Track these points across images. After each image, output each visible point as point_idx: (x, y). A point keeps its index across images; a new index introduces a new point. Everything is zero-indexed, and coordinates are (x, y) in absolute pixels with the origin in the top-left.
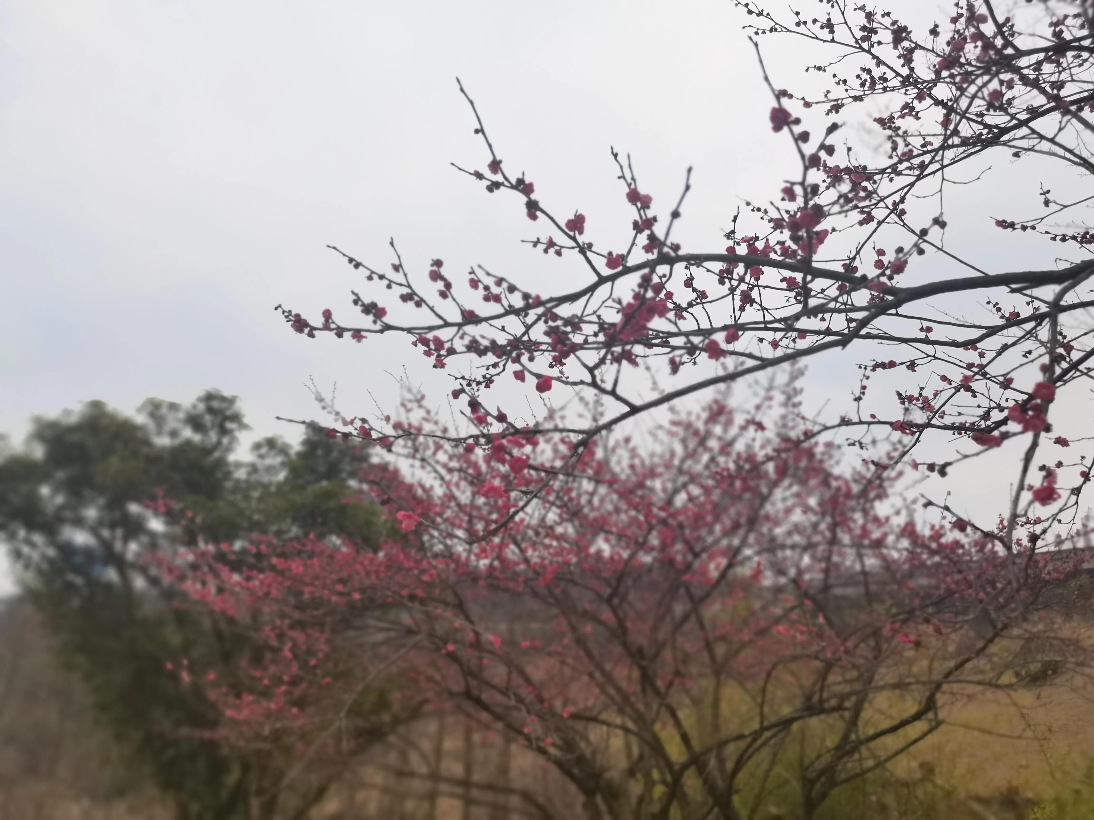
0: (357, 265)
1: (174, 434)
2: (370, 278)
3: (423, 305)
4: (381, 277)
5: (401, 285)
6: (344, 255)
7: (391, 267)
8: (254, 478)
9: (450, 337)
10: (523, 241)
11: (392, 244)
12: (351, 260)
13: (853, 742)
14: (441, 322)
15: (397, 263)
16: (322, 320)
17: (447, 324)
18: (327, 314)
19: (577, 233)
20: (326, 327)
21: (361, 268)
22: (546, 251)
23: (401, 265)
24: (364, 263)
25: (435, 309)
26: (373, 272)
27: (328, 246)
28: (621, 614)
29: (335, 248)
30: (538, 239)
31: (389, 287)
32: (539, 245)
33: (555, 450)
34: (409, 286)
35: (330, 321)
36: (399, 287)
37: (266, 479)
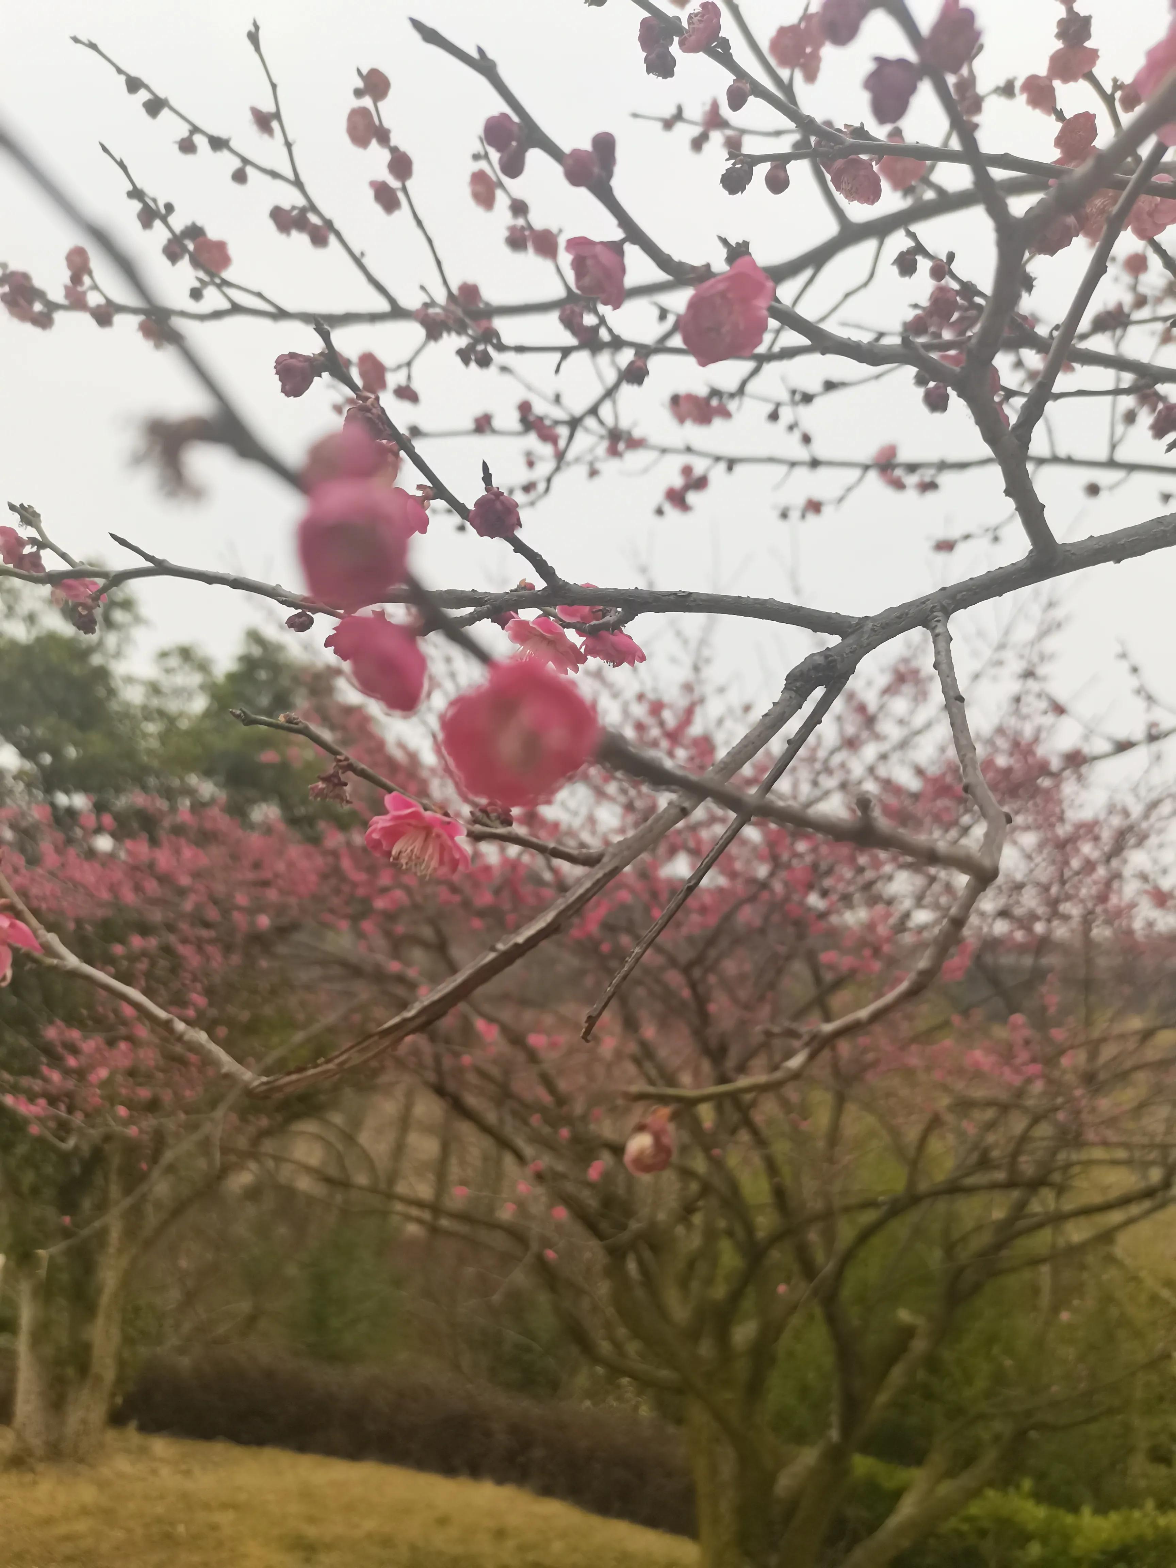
0: (155, 106)
1: (31, 619)
2: (187, 146)
3: (332, 239)
4: (218, 144)
5: (274, 175)
6: (120, 71)
7: (249, 116)
8: (155, 702)
9: (405, 357)
10: (635, 115)
11: (254, 37)
12: (134, 85)
13: (1035, 1215)
14: (383, 306)
15: (268, 107)
16: (65, 276)
17: (397, 312)
18: (77, 259)
19: (798, 76)
20: (76, 302)
21: (165, 113)
22: (698, 144)
23: (277, 116)
24: (173, 102)
25: (365, 261)
26: (195, 130)
27: (76, 40)
28: (701, 989)
29: (93, 46)
30: (680, 109)
31: (240, 177)
32: (679, 127)
33: (626, 712)
34: (298, 183)
35: (87, 280)
36: (267, 179)
37: (173, 706)
